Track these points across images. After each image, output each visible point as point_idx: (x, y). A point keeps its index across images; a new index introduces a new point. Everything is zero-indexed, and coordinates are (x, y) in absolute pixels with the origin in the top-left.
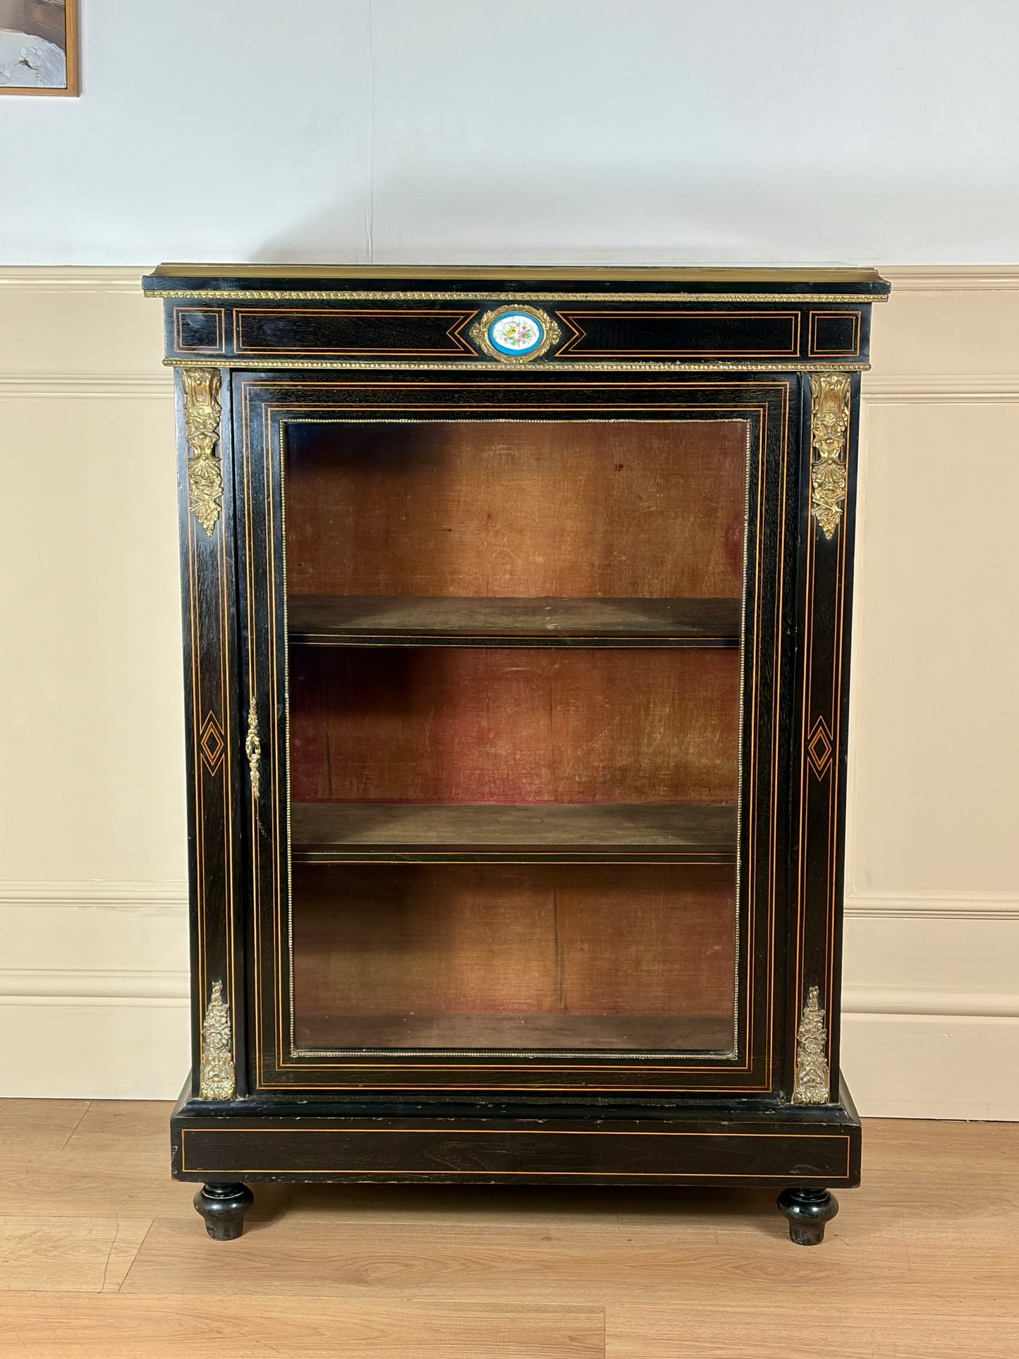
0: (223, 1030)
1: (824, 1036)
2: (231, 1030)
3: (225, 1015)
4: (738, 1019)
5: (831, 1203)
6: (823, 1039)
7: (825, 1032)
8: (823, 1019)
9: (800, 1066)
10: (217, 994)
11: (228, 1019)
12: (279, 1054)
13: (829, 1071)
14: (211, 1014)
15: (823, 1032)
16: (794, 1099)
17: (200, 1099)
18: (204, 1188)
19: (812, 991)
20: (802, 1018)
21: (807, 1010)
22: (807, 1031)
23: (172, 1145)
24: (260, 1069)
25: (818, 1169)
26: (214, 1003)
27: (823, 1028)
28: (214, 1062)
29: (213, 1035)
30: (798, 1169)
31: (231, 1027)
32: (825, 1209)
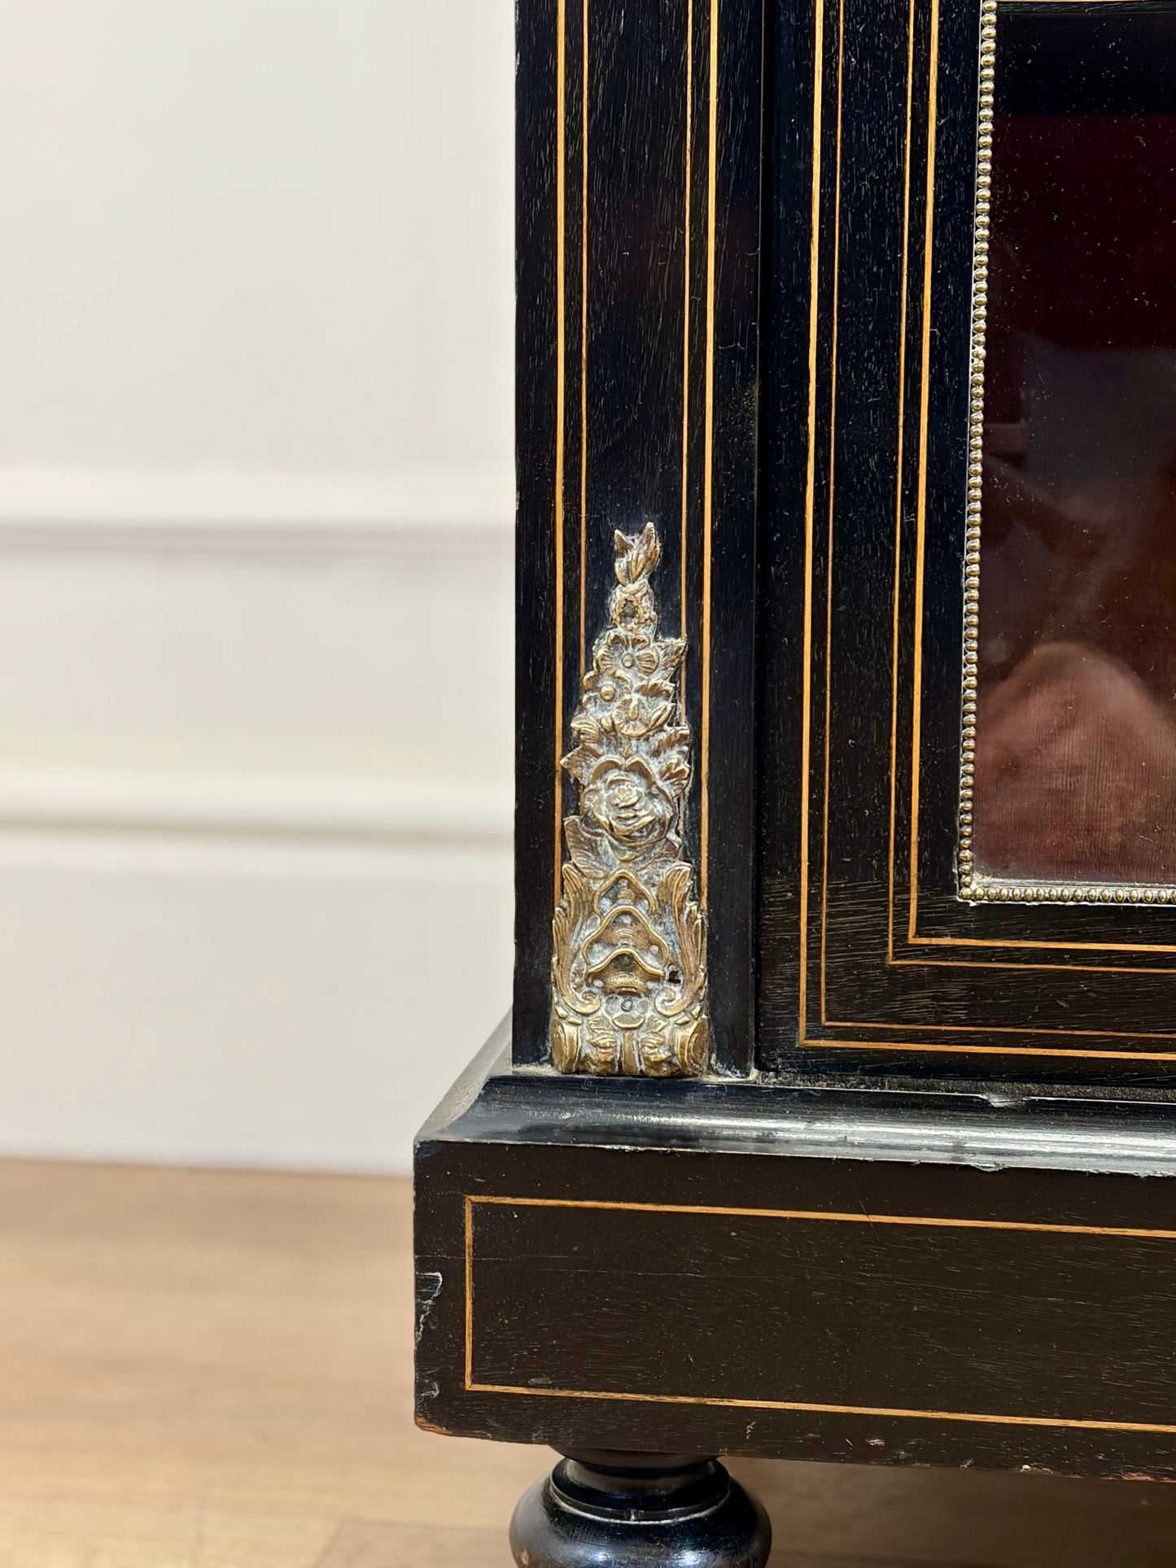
0: (656, 753)
2: (695, 760)
3: (670, 687)
10: (632, 587)
11: (682, 707)
12: (903, 887)
14: (607, 685)
17: (547, 1071)
18: (558, 1477)
23: (421, 1264)
24: (813, 954)
26: (620, 631)
28: (614, 900)
29: (612, 775)
31: (696, 746)
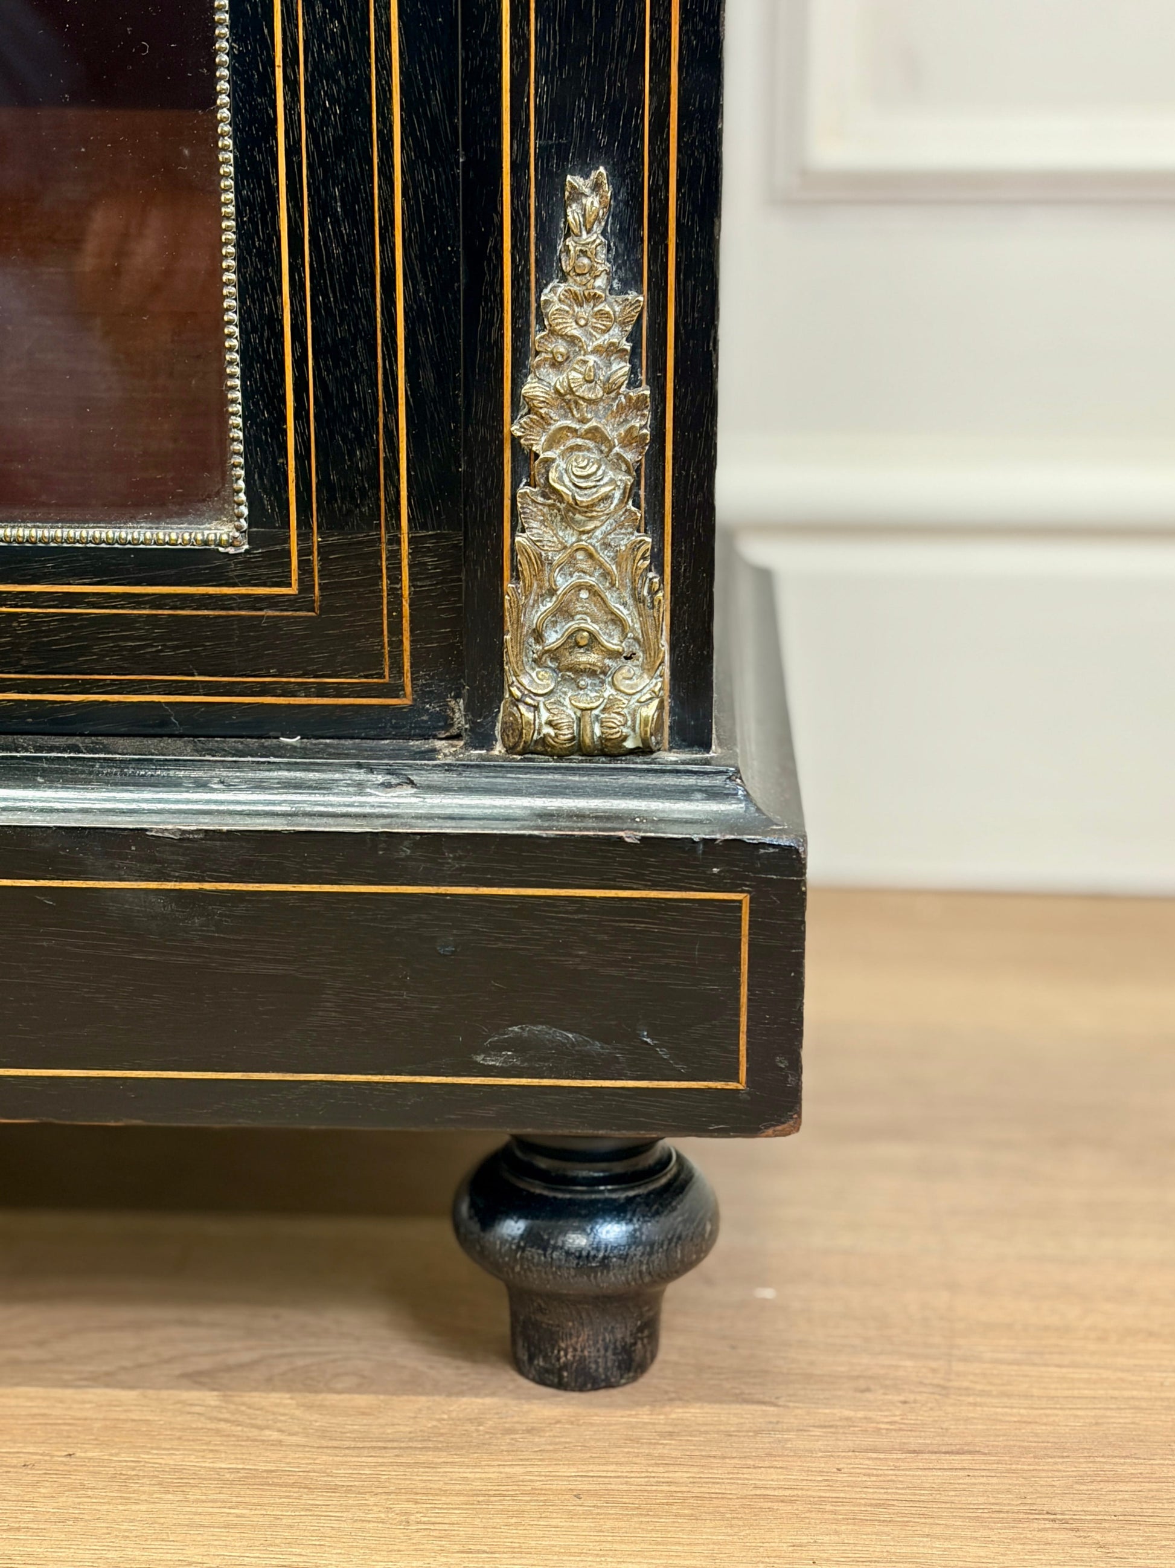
1: (641, 423)
4: (242, 352)
5: (688, 1201)
6: (630, 439)
7: (641, 401)
8: (634, 337)
9: (525, 567)
13: (664, 597)
15: (637, 405)
16: (504, 731)
19: (577, 195)
20: (537, 336)
21: (554, 295)
22: (567, 400)
25: (607, 1050)
27: (633, 383)
30: (519, 1045)
32: (651, 1229)
